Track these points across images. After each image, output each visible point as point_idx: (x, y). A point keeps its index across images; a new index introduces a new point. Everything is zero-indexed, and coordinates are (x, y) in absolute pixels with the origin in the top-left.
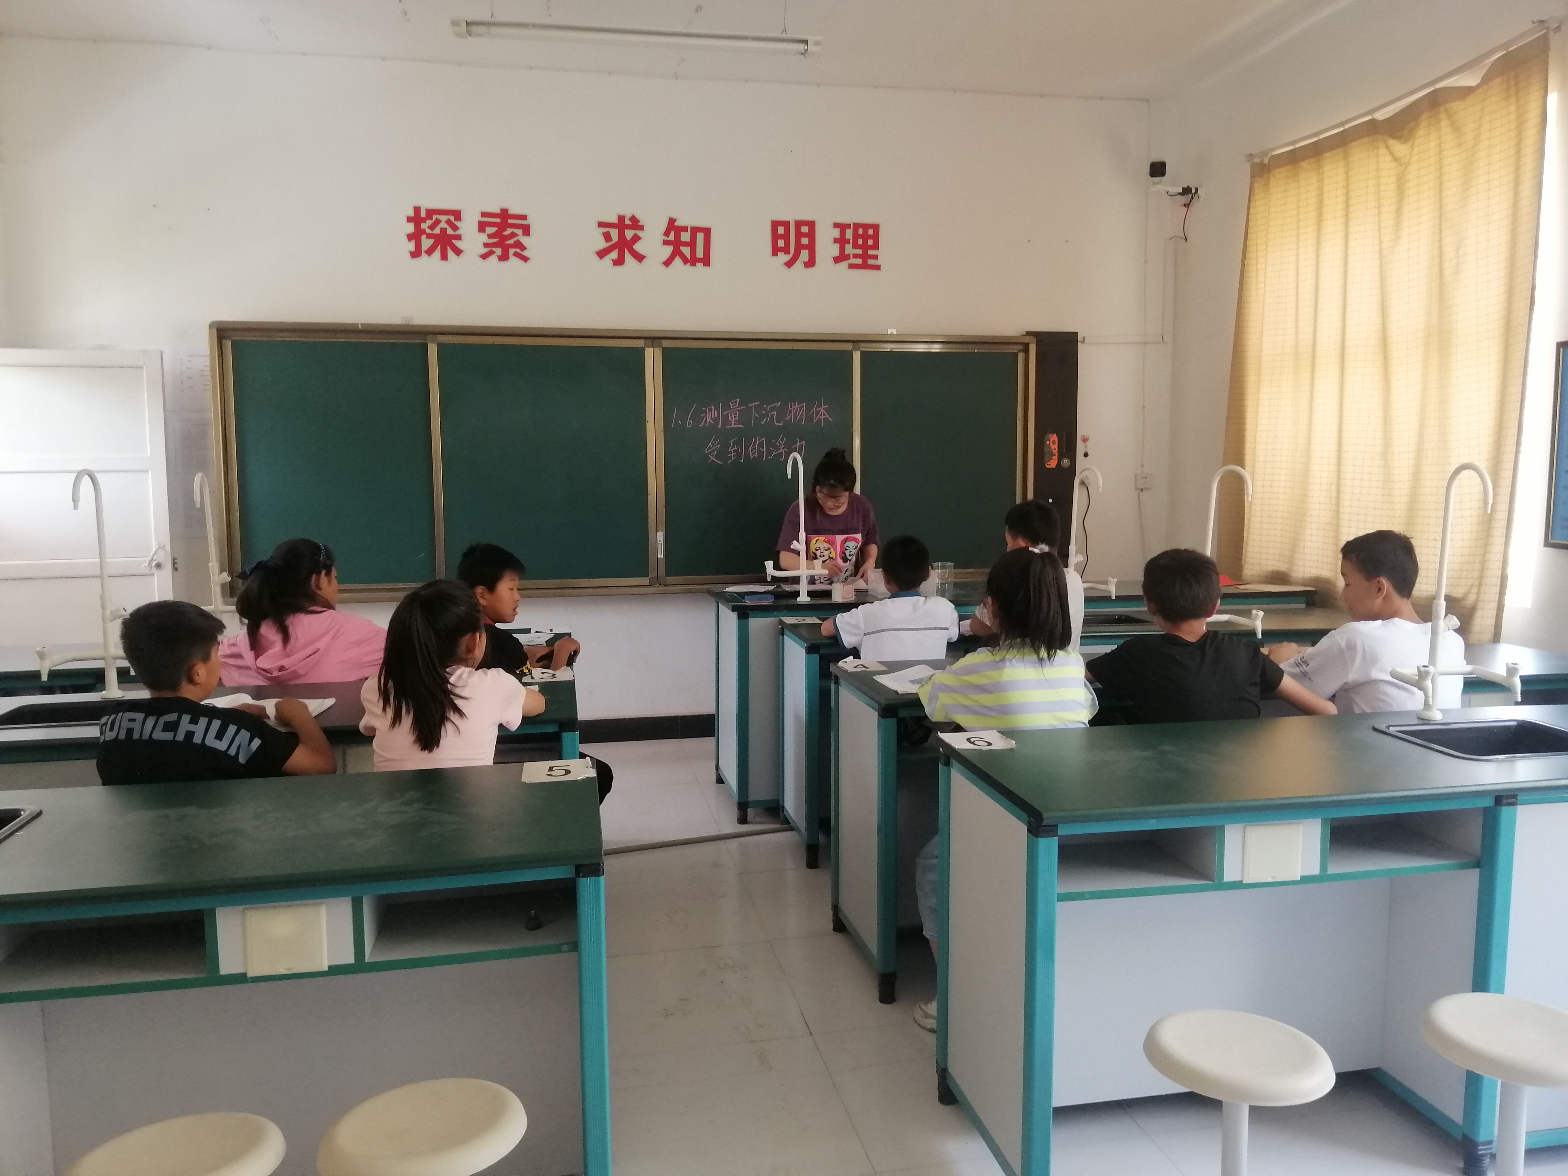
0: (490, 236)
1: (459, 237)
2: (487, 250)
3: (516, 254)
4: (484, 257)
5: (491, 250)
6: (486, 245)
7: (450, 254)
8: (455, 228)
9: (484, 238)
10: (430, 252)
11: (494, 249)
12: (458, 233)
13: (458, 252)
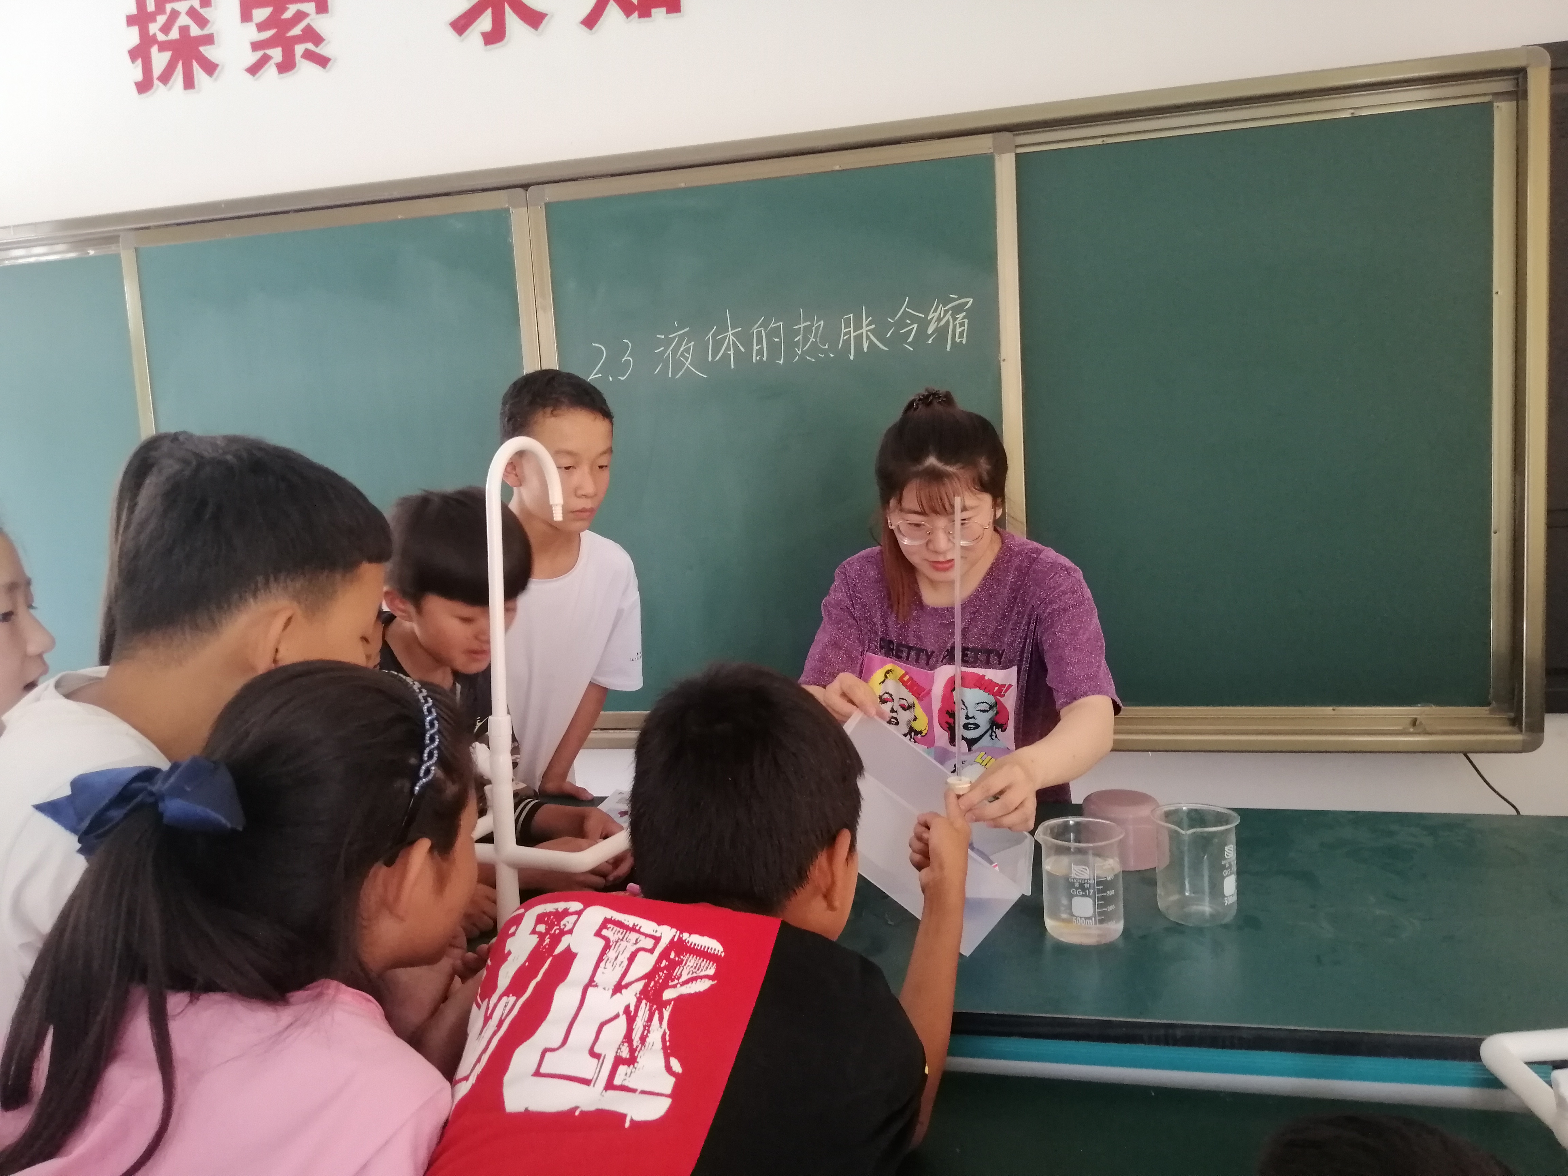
0: (261, 27)
1: (209, 40)
2: (259, 54)
3: (309, 55)
4: (254, 69)
5: (265, 55)
6: (256, 46)
7: (198, 72)
8: (202, 22)
9: (251, 33)
10: (165, 78)
11: (270, 52)
12: (206, 31)
13: (210, 68)
